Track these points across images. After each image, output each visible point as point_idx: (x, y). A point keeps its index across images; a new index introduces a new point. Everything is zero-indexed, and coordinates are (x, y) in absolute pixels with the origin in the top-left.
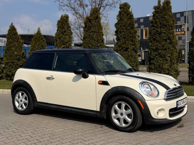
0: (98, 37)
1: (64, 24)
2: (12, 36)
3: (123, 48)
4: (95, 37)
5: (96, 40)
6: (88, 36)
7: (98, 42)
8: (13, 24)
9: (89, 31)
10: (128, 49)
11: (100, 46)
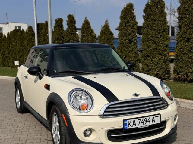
0: (159, 26)
1: (127, 14)
2: (85, 30)
3: (184, 38)
4: (155, 26)
5: (156, 30)
6: (147, 26)
7: (158, 32)
8: (87, 18)
9: (149, 20)
10: (190, 40)
11: (160, 37)
